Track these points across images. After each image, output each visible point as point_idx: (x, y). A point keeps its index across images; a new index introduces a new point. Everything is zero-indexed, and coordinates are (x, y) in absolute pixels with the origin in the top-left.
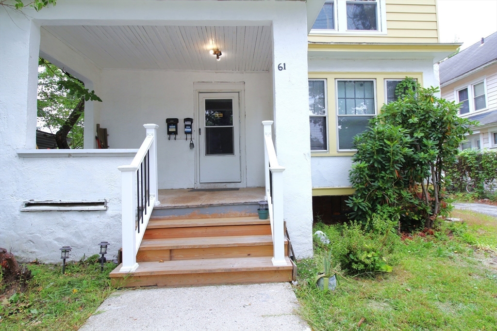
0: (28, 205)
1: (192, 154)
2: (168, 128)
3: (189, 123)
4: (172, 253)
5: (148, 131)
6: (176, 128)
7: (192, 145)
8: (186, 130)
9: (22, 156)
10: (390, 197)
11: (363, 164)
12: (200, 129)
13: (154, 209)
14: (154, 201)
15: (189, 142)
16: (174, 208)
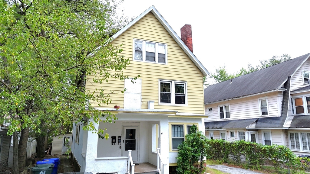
1: (120, 150)
2: (112, 140)
3: (120, 138)
6: (115, 140)
7: (120, 147)
8: (119, 141)
10: (188, 168)
11: (181, 158)
12: (123, 141)
15: (119, 145)
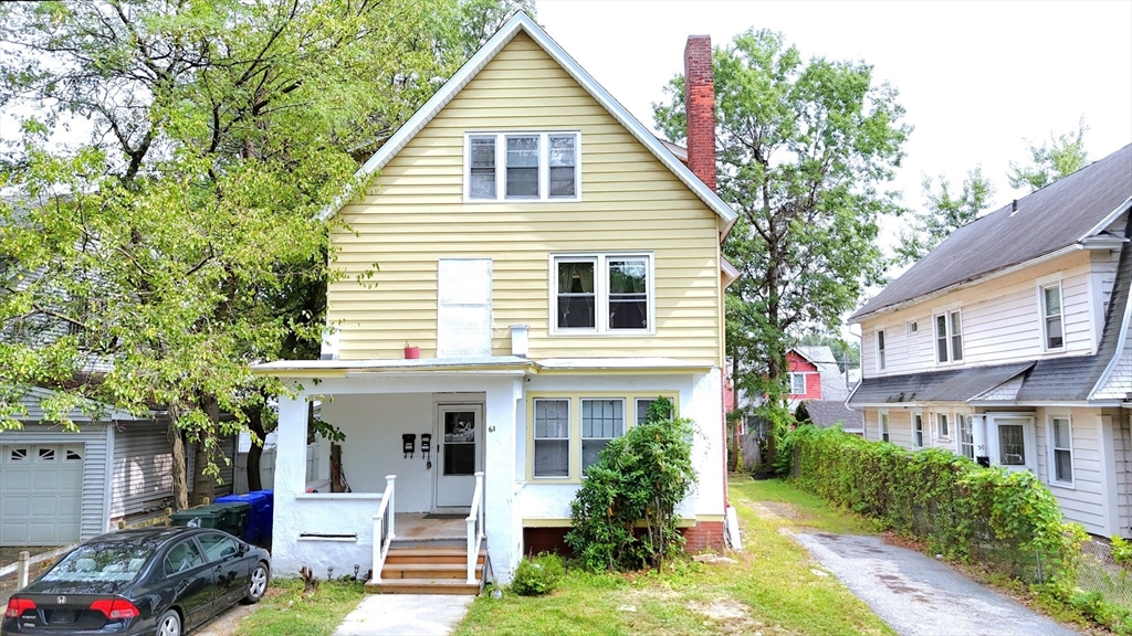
0: (302, 535)
1: (429, 473)
2: (405, 445)
3: (426, 440)
4: (403, 574)
5: (388, 482)
6: (413, 446)
7: (429, 465)
8: (424, 447)
9: (298, 499)
12: (438, 446)
13: (392, 542)
14: (391, 536)
15: (426, 460)
16: (406, 541)
